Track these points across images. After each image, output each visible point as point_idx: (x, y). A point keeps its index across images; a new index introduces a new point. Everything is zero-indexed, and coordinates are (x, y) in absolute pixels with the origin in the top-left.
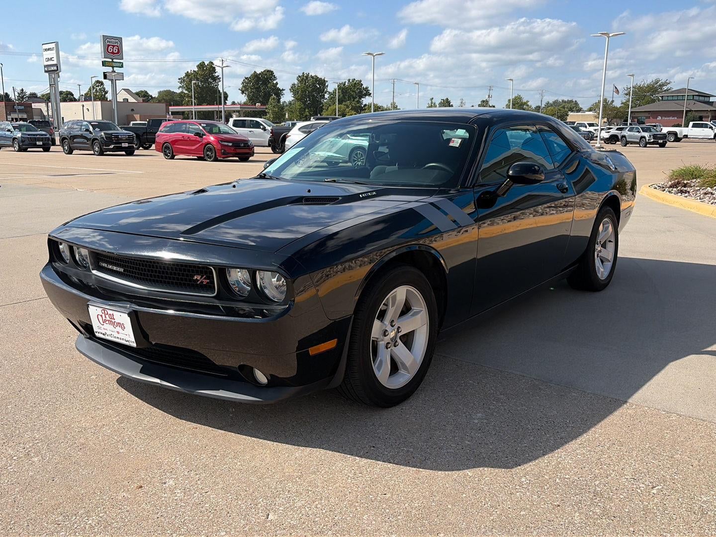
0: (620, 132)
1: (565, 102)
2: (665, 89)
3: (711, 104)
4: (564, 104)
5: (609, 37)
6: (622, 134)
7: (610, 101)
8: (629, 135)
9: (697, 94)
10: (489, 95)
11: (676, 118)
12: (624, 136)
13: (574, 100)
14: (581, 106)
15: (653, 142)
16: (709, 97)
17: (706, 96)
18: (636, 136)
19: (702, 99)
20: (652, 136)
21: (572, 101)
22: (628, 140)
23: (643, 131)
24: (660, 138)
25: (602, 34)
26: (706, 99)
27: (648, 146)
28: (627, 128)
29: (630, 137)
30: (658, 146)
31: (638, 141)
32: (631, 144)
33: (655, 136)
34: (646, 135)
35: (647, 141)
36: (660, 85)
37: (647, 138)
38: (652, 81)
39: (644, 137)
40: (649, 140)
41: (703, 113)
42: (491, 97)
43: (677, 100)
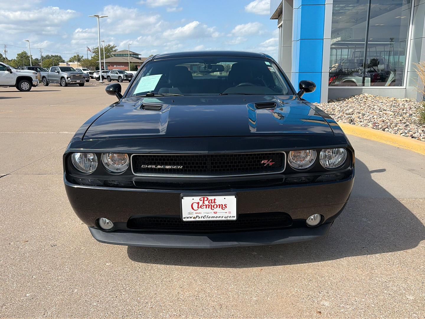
0: (106, 74)
1: (53, 56)
2: (114, 50)
3: (140, 59)
4: (53, 58)
5: (99, 18)
6: (107, 75)
7: (81, 56)
8: (111, 76)
9: (132, 53)
10: (5, 51)
11: (124, 66)
12: (108, 76)
13: (59, 55)
14: (63, 59)
15: (126, 79)
16: (138, 55)
17: (137, 55)
18: (116, 76)
19: (135, 56)
20: (125, 76)
21: (57, 56)
22: (112, 78)
23: (119, 73)
24: (129, 77)
25: (95, 16)
26: (137, 56)
27: (123, 81)
28: (110, 71)
29: (113, 76)
30: (128, 81)
31: (117, 79)
32: (113, 80)
33: (126, 76)
34: (122, 75)
35: (123, 79)
36: (111, 48)
37: (123, 77)
38: (107, 45)
39: (121, 77)
40: (123, 78)
41: (137, 63)
42: (7, 52)
43: (123, 56)
